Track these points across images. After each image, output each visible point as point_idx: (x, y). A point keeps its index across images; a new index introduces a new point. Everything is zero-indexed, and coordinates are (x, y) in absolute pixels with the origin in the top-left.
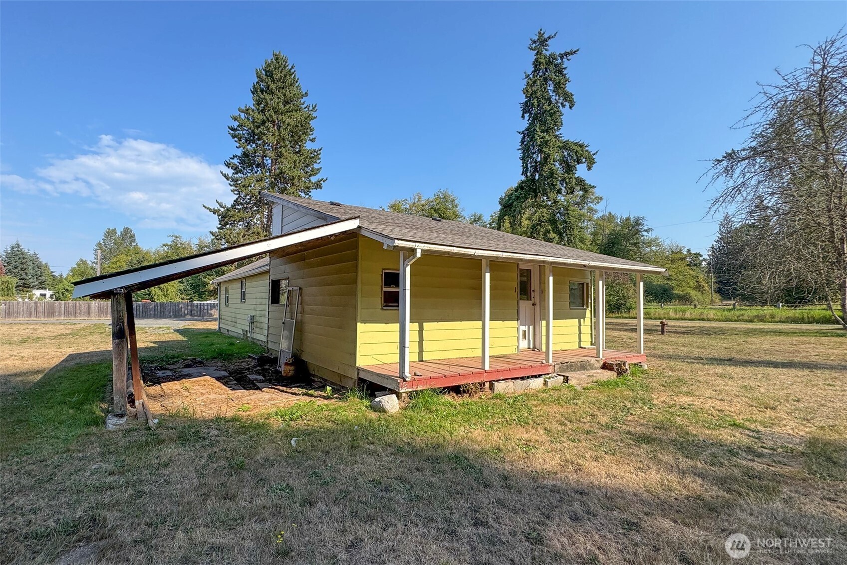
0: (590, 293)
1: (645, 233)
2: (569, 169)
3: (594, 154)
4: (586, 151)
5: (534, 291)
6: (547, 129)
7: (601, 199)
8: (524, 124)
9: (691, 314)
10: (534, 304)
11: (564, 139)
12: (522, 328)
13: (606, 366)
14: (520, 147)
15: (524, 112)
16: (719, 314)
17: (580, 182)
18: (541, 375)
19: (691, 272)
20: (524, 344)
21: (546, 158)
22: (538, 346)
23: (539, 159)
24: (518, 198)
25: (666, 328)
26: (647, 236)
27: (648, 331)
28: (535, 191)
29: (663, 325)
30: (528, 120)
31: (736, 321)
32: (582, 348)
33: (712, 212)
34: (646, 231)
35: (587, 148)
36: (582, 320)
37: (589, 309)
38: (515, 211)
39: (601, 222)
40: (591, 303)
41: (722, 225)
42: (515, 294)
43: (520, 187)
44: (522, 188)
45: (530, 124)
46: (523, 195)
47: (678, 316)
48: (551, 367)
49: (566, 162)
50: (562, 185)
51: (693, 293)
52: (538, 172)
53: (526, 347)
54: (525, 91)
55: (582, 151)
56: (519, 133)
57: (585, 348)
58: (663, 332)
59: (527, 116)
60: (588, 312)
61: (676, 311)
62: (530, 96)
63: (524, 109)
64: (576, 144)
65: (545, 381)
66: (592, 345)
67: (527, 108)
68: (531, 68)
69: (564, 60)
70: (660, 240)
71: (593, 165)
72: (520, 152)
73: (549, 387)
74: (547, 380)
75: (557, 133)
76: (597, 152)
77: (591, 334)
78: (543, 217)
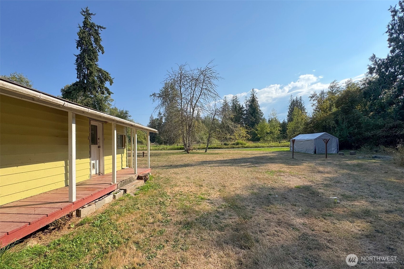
0: (126, 141)
1: (129, 117)
2: (102, 82)
3: (112, 79)
4: (109, 76)
5: (99, 139)
6: (91, 59)
7: (113, 100)
8: (78, 52)
9: (146, 148)
10: (99, 147)
11: (100, 67)
12: (93, 162)
13: (139, 178)
14: (76, 63)
15: (77, 45)
16: (153, 148)
17: (107, 89)
18: (111, 192)
19: (143, 133)
20: (94, 172)
21: (91, 73)
22: (101, 172)
23: (86, 73)
24: (74, 90)
25: (145, 154)
26: (129, 118)
27: (138, 156)
28: (85, 88)
29: (143, 153)
30: (80, 51)
31: (158, 150)
32: (123, 169)
33: (154, 112)
34: (129, 116)
35: (109, 75)
36: (123, 154)
37: (126, 148)
38: (73, 96)
39: (112, 110)
40: (126, 145)
41: (150, 118)
42: (88, 141)
43: (76, 84)
44: (77, 85)
45: (81, 53)
46: (78, 89)
47: (142, 149)
48: (116, 185)
49: (100, 78)
50: (98, 89)
51: (143, 140)
52: (86, 79)
53: (95, 173)
54: (79, 34)
55: (108, 75)
56: (75, 55)
57: (124, 169)
58: (143, 156)
59: (79, 48)
60: (125, 150)
61: (141, 147)
62: (82, 39)
63: (78, 44)
64: (105, 71)
65: (114, 196)
66: (127, 166)
67: (79, 44)
68: (82, 25)
69: (99, 29)
70: (134, 121)
71: (112, 84)
72: (76, 65)
73: (116, 199)
74: (115, 195)
75: (96, 63)
76: (114, 78)
77: (127, 161)
78: (89, 102)
